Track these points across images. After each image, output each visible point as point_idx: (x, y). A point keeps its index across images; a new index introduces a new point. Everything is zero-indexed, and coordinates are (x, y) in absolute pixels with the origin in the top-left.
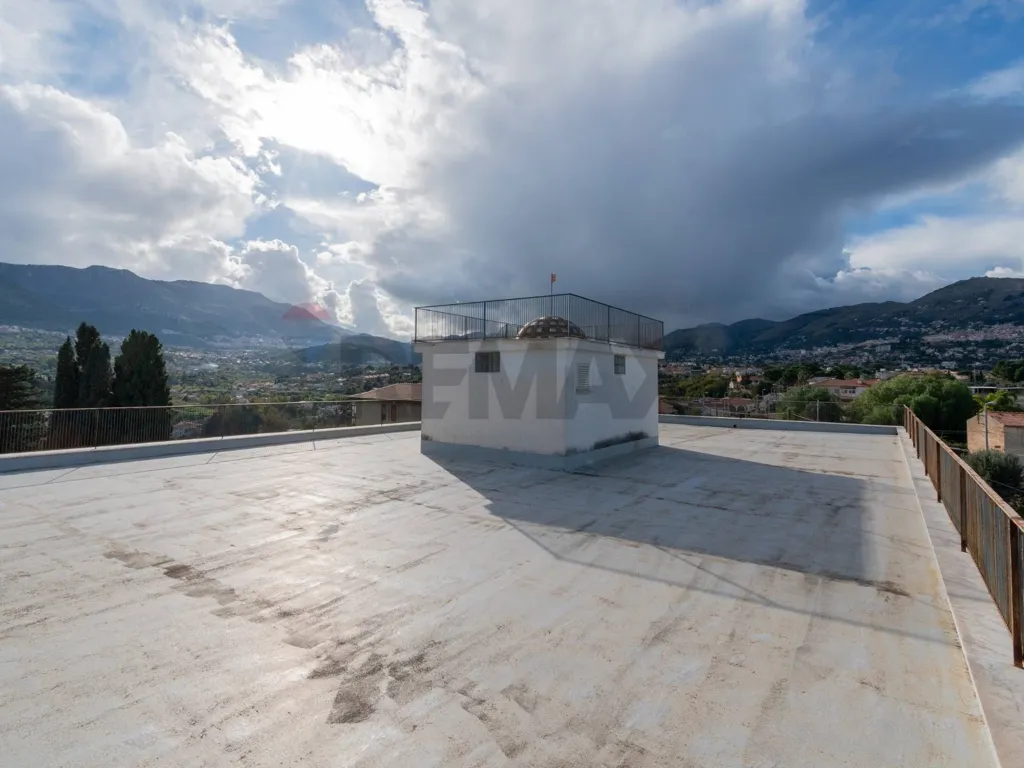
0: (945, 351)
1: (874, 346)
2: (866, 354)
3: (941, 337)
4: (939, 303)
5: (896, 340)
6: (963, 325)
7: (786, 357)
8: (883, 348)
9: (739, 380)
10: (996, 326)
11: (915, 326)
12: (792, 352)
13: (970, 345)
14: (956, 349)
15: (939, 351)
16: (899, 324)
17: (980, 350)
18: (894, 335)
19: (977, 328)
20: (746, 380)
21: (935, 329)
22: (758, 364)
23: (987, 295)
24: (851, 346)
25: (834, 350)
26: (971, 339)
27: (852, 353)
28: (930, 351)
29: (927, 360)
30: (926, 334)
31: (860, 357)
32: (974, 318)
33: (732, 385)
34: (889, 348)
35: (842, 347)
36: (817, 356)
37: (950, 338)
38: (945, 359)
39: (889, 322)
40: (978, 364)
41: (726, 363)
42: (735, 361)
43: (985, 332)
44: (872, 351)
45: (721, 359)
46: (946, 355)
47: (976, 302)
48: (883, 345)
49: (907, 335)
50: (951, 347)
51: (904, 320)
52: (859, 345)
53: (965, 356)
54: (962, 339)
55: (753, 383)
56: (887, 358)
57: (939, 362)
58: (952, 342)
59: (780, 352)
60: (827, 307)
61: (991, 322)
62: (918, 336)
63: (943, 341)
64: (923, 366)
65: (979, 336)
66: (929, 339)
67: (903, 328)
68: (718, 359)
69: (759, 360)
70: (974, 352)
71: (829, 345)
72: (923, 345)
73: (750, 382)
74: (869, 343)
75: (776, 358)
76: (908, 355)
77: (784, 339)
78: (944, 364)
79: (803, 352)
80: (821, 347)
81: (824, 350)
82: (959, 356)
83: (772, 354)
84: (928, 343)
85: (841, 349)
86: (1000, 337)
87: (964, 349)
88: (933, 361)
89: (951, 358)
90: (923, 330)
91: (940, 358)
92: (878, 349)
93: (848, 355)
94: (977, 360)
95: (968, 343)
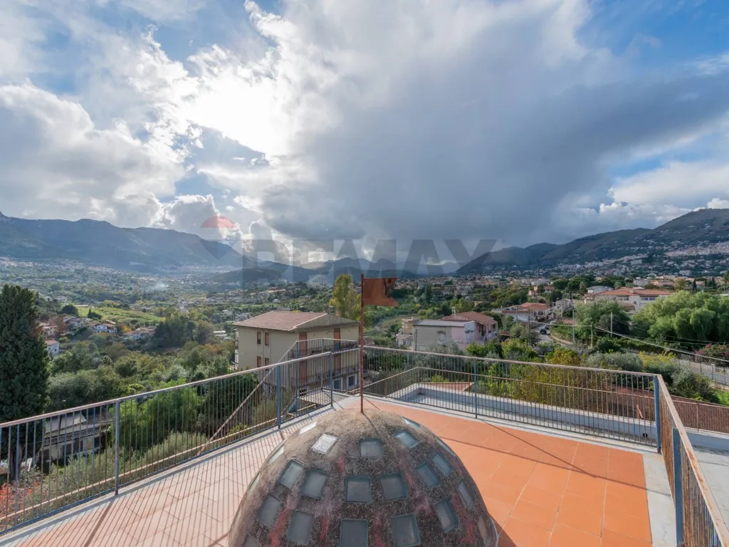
0: (682, 263)
1: (630, 261)
2: (624, 266)
3: (679, 253)
4: (677, 228)
5: (645, 256)
6: (694, 243)
7: (566, 270)
8: (637, 262)
9: (536, 289)
10: (718, 244)
11: (659, 245)
12: (571, 266)
13: (700, 259)
14: (690, 261)
15: (677, 263)
16: (647, 244)
17: (708, 261)
18: (643, 252)
19: (705, 246)
20: (541, 289)
21: (673, 246)
22: (546, 275)
23: (711, 222)
24: (613, 261)
25: (600, 264)
26: (700, 254)
27: (614, 265)
28: (670, 263)
29: (669, 270)
30: (667, 251)
31: (620, 269)
32: (701, 239)
33: (530, 293)
34: (640, 262)
35: (606, 262)
36: (588, 269)
37: (685, 253)
38: (682, 269)
39: (639, 243)
40: (706, 271)
41: (523, 275)
42: (529, 273)
43: (710, 248)
44: (628, 264)
45: (519, 273)
46: (683, 265)
47: (703, 227)
48: (636, 260)
49: (654, 252)
50: (685, 260)
51: (651, 241)
52: (619, 260)
53: (696, 266)
54: (694, 254)
55: (546, 292)
56: (640, 269)
57: (678, 271)
58: (686, 256)
59: (562, 267)
60: (595, 233)
61: (715, 241)
62: (661, 252)
63: (679, 256)
64: (666, 274)
65: (706, 252)
66: (670, 254)
67: (650, 247)
68: (517, 273)
69: (547, 273)
70: (703, 263)
71: (597, 261)
72: (665, 259)
73: (544, 290)
74: (626, 258)
75: (559, 271)
76: (654, 266)
77: (564, 258)
78: (681, 272)
79: (578, 266)
80: (590, 261)
81: (594, 264)
82: (693, 266)
83: (556, 268)
84: (669, 257)
85: (605, 263)
86: (722, 252)
87: (696, 261)
88: (672, 270)
89: (687, 268)
90: (665, 248)
91: (678, 268)
92: (632, 263)
93: (611, 267)
94: (705, 269)
95: (698, 257)
